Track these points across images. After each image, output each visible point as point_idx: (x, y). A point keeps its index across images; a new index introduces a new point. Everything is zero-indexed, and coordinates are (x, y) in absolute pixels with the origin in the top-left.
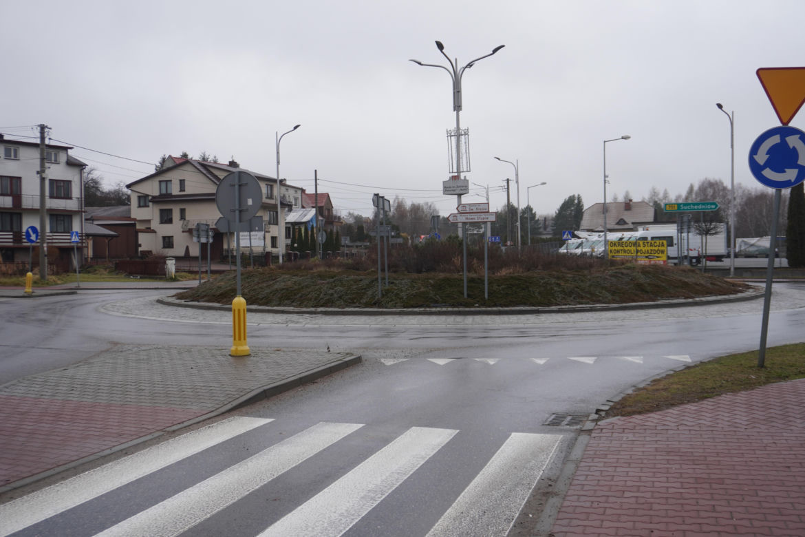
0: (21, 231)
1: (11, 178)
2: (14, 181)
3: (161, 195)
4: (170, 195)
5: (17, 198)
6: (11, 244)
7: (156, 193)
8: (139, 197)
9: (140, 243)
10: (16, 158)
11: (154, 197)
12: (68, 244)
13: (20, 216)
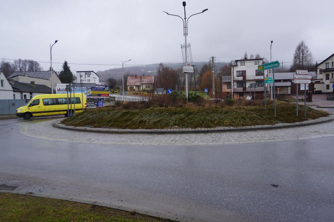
0: (246, 87)
1: (243, 71)
2: (244, 72)
3: (327, 69)
4: (329, 68)
5: (244, 77)
6: (242, 91)
7: (325, 68)
8: (320, 70)
9: (315, 88)
10: (244, 65)
11: (324, 70)
12: (261, 90)
13: (245, 82)
